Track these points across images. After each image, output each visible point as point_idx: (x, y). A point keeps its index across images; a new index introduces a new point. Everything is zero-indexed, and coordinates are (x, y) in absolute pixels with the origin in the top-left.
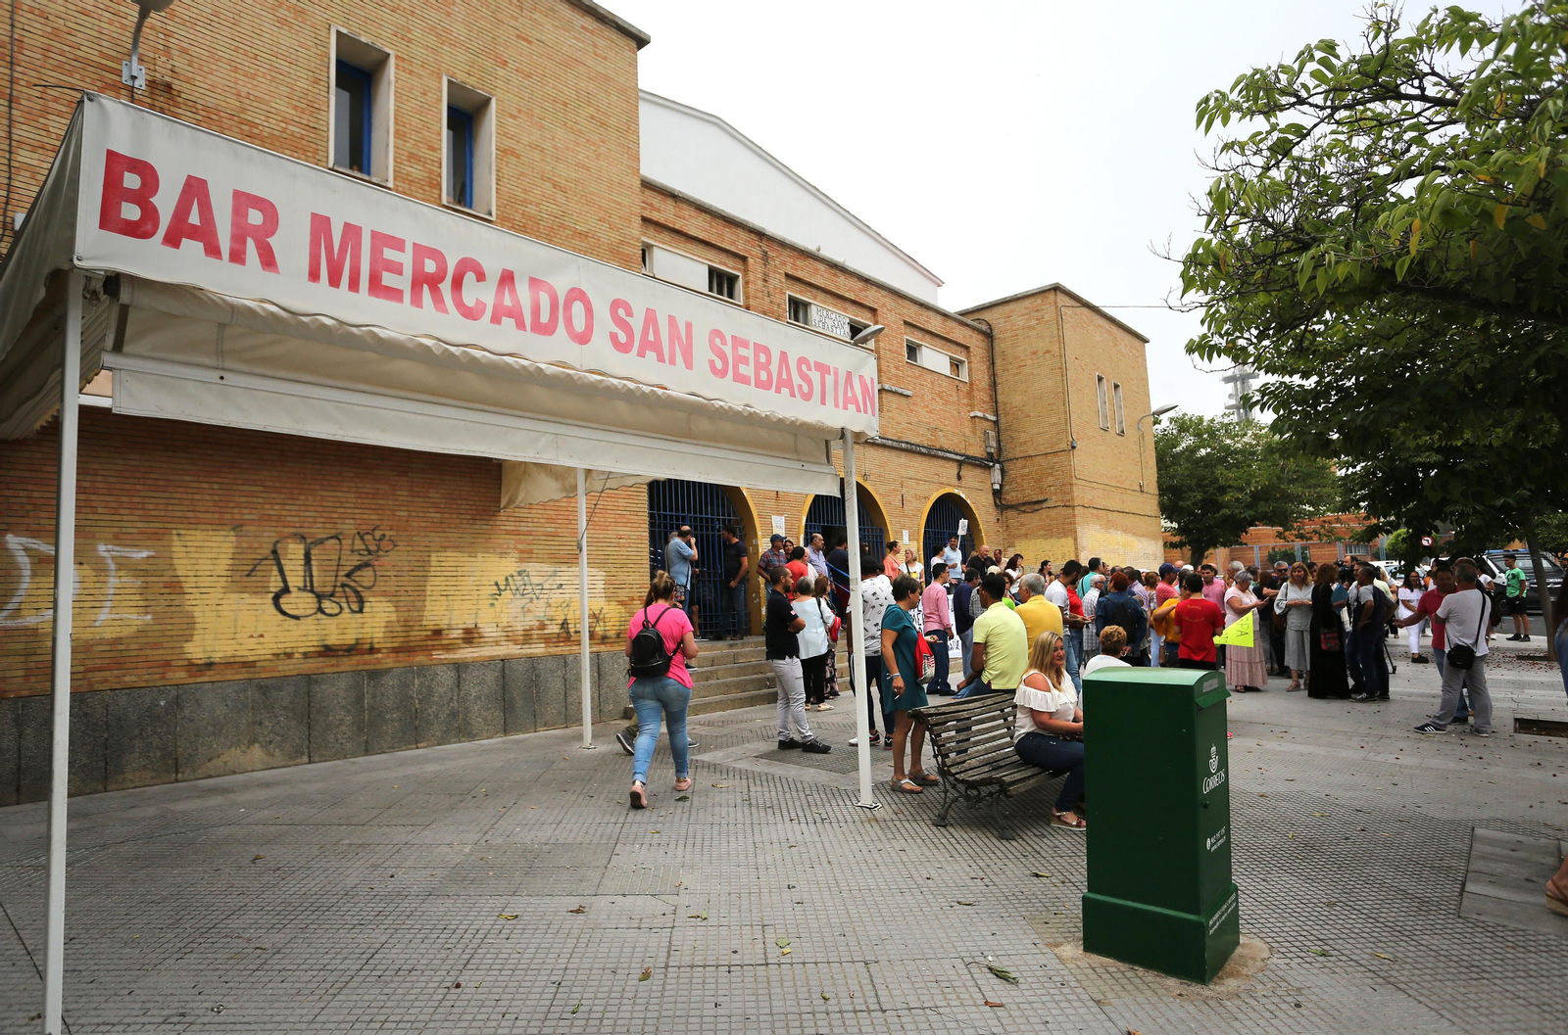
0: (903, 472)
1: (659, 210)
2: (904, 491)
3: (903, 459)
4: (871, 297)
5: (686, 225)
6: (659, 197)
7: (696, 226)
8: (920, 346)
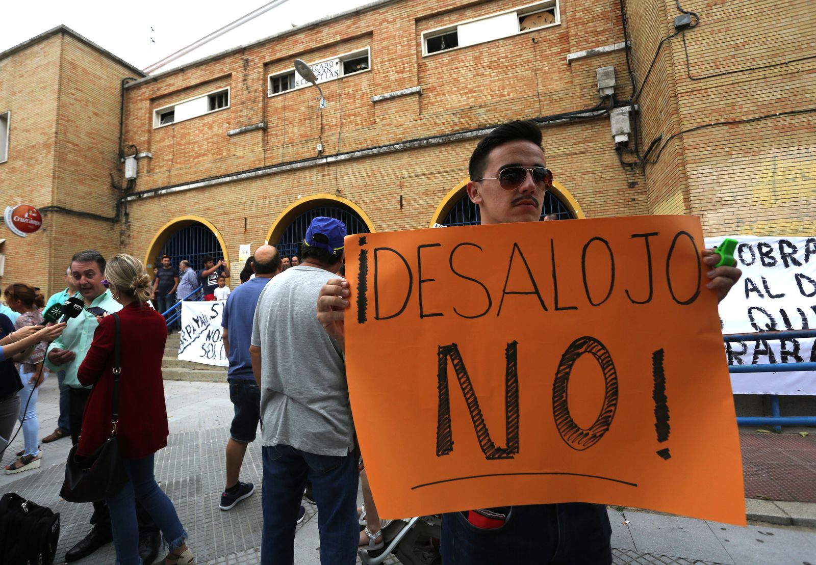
0: (404, 173)
1: (173, 85)
2: (405, 192)
3: (406, 159)
4: (363, 25)
5: (189, 82)
6: (173, 77)
7: (195, 78)
8: (455, 28)
